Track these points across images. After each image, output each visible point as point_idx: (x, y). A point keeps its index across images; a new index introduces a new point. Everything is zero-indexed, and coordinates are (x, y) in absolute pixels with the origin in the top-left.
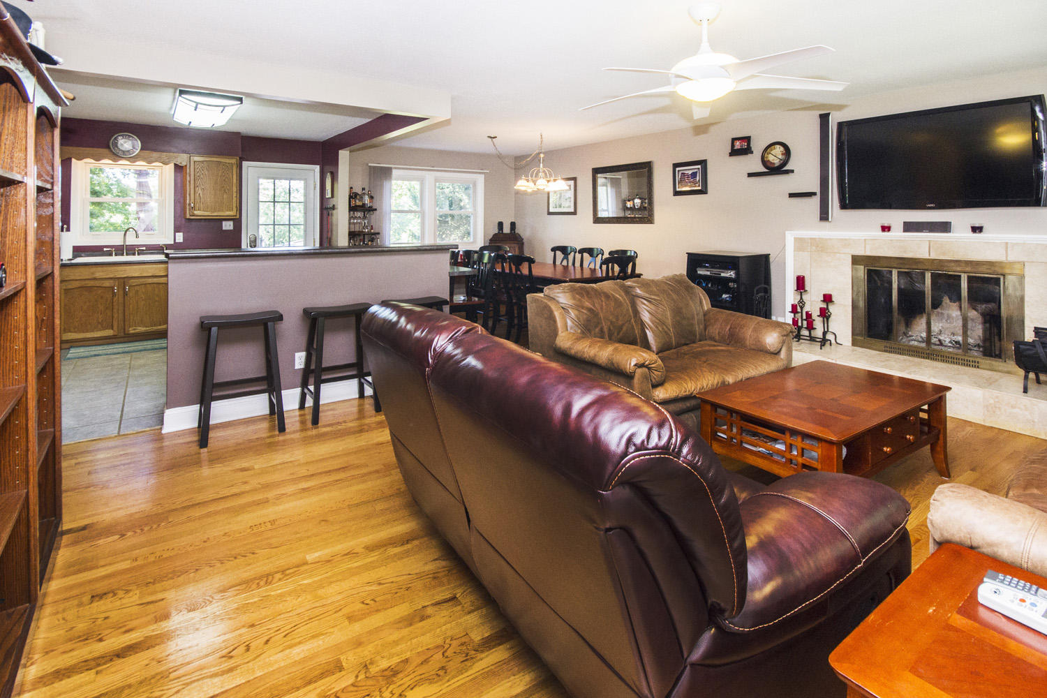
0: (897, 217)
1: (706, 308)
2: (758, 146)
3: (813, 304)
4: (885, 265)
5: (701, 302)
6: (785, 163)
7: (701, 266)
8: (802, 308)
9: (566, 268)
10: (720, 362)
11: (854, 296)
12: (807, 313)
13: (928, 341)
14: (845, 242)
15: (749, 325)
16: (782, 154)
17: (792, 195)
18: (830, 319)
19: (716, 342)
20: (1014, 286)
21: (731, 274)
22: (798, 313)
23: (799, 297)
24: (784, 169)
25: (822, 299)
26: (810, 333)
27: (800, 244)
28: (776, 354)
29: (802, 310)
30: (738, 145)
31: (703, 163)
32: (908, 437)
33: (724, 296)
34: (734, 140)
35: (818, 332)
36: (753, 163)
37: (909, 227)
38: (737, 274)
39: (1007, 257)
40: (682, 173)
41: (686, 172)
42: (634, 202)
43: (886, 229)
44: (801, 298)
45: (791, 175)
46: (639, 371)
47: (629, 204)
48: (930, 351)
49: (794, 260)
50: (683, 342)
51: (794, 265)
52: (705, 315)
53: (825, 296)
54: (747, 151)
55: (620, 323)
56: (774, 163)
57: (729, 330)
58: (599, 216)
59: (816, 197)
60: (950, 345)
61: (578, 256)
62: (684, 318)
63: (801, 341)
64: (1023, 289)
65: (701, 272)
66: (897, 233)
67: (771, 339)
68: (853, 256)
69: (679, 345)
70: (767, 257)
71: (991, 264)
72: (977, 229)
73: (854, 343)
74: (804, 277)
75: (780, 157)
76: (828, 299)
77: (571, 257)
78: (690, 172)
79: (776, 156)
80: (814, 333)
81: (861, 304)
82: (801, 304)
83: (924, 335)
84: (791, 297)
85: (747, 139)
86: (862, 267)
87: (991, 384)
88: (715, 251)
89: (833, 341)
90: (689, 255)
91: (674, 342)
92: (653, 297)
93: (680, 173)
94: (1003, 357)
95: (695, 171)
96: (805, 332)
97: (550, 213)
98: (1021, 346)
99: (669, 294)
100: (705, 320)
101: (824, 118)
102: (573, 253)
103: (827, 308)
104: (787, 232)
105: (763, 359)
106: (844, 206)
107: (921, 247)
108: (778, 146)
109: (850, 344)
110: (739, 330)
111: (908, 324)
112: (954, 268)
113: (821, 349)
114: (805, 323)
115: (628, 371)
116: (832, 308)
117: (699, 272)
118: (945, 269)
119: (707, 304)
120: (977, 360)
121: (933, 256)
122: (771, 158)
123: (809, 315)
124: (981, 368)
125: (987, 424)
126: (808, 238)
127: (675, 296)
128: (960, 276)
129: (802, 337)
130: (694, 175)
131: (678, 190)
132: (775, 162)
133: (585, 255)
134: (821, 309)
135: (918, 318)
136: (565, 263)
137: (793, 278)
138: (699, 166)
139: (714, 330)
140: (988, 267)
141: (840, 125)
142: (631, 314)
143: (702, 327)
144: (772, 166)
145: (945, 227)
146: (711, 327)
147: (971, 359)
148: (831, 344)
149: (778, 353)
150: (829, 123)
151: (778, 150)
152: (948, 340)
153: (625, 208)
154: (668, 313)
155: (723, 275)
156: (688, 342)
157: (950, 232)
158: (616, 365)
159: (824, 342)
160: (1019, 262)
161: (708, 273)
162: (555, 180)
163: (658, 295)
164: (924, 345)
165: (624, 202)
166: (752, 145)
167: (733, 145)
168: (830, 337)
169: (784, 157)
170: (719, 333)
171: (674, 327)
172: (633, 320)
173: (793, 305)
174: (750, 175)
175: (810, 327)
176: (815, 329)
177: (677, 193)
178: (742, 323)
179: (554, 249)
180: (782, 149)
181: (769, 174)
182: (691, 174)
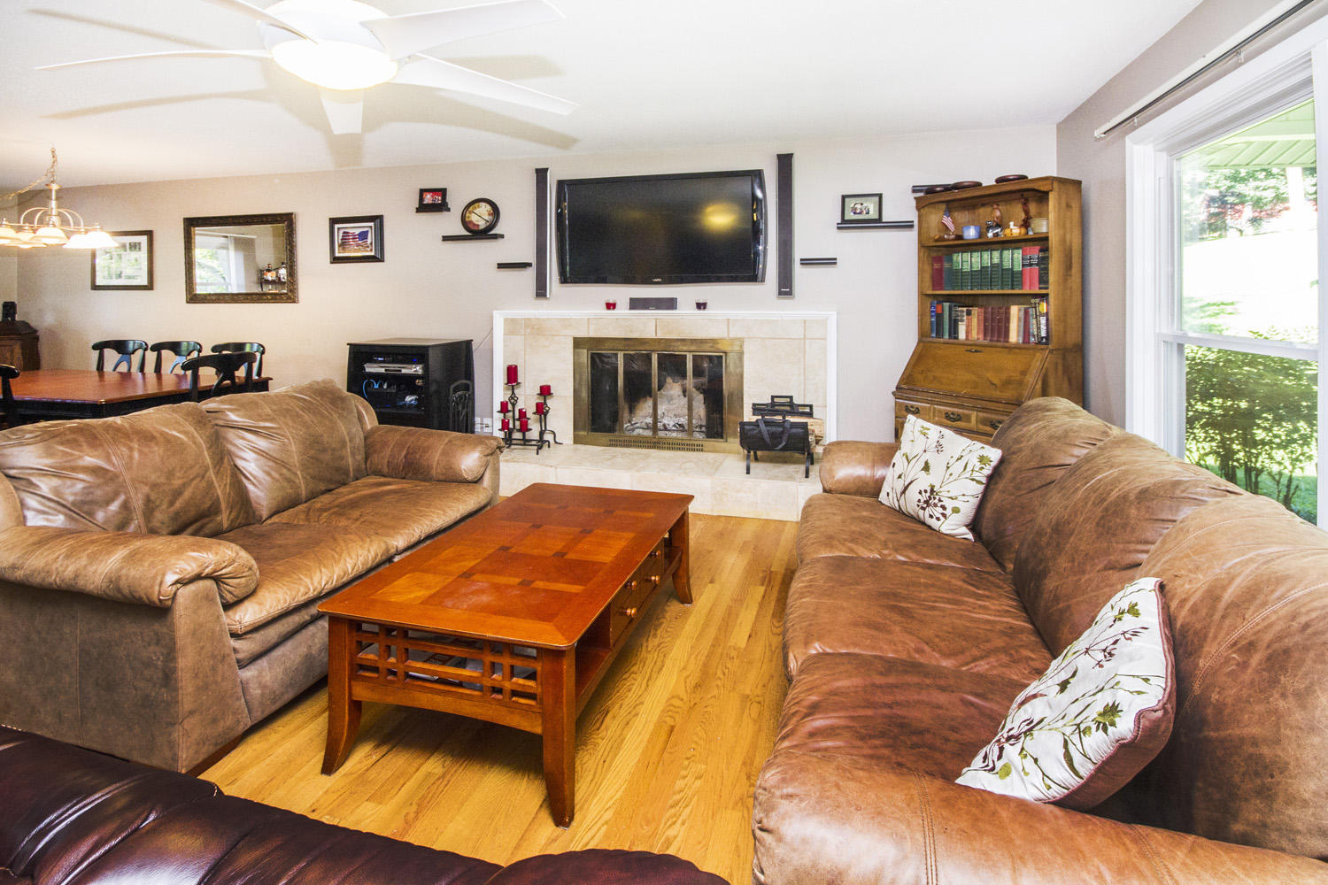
0: (623, 293)
1: (369, 427)
2: (457, 202)
3: (527, 400)
4: (611, 348)
5: (360, 418)
6: (492, 226)
7: (371, 361)
8: (514, 405)
9: (126, 376)
10: (386, 515)
11: (577, 387)
12: (520, 411)
13: (654, 427)
14: (566, 322)
15: (437, 445)
16: (489, 214)
17: (501, 266)
18: (548, 416)
19: (384, 476)
20: (735, 363)
21: (417, 369)
22: (508, 411)
23: (510, 392)
24: (492, 232)
25: (539, 392)
26: (524, 435)
27: (512, 326)
28: (476, 482)
29: (514, 408)
30: (428, 198)
31: (378, 220)
32: (653, 578)
33: (408, 399)
34: (422, 192)
35: (534, 434)
36: (450, 223)
37: (636, 304)
38: (426, 369)
39: (728, 333)
40: (344, 233)
41: (351, 231)
42: (277, 272)
43: (611, 306)
44: (513, 393)
45: (500, 241)
46: (185, 592)
47: (270, 276)
48: (655, 440)
49: (504, 346)
50: (322, 487)
51: (504, 351)
52: (366, 438)
53: (542, 388)
54: (441, 207)
55: (177, 483)
56: (478, 225)
57: (405, 457)
58: (198, 292)
59: (531, 268)
60: (674, 428)
61: (151, 357)
62: (325, 450)
63: (513, 447)
64: (742, 367)
65: (371, 368)
66: (623, 310)
67: (469, 461)
68: (575, 339)
69: (313, 496)
70: (468, 343)
71: (714, 341)
72: (701, 306)
73: (577, 440)
74: (516, 367)
75: (487, 217)
76: (545, 391)
77: (136, 358)
78: (357, 231)
79: (480, 217)
80: (529, 435)
81: (584, 394)
82: (512, 401)
83: (649, 420)
84: (500, 394)
85: (443, 192)
86: (585, 351)
87: (717, 469)
88: (390, 340)
89: (552, 441)
90: (352, 346)
91: (304, 492)
92: (262, 424)
93: (341, 232)
94: (724, 436)
95: (365, 229)
96: (517, 435)
97: (95, 287)
98: (746, 427)
99: (298, 416)
100: (366, 446)
101: (541, 174)
102: (140, 352)
103: (545, 403)
104: (495, 312)
105: (456, 496)
106: (564, 280)
107: (648, 325)
108: (483, 204)
109: (572, 442)
110: (421, 456)
111: (632, 410)
112: (680, 348)
113: (538, 454)
114: (518, 423)
115: (155, 598)
116: (550, 402)
117: (367, 370)
118: (671, 349)
119: (370, 420)
120: (701, 443)
121: (660, 336)
122: (474, 218)
123: (522, 414)
124: (706, 451)
125: (715, 514)
126: (522, 319)
127: (307, 417)
128: (686, 356)
129: (514, 442)
130: (363, 236)
131: (337, 255)
132: (479, 223)
133: (166, 353)
134: (537, 405)
135: (641, 403)
136: (123, 368)
137: (502, 367)
138: (372, 224)
139: (382, 459)
140: (710, 345)
141: (561, 184)
142: (208, 461)
143: (360, 457)
144: (475, 228)
145: (670, 304)
146: (375, 455)
147: (695, 443)
148: (549, 447)
149: (478, 481)
150: (546, 181)
151: (484, 209)
152: (672, 423)
153: (263, 282)
154: (293, 448)
155: (404, 371)
156: (333, 487)
157: (676, 308)
158: (126, 591)
159: (541, 443)
160: (739, 339)
161: (383, 370)
162: (87, 232)
163: (272, 420)
164: (648, 433)
165: (261, 272)
166: (448, 200)
167: (421, 199)
168: (548, 437)
169: (491, 218)
170: (388, 462)
171: (304, 467)
172: (211, 473)
173: (502, 403)
174: (446, 238)
175: (524, 428)
176: (531, 430)
177: (335, 260)
178: (426, 444)
179: (100, 347)
180: (489, 208)
181: (471, 239)
182: (359, 234)
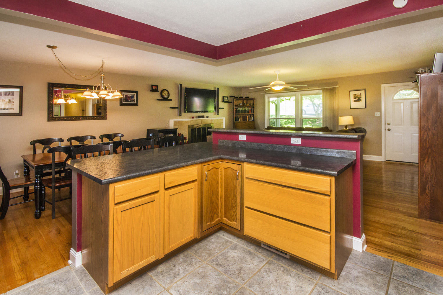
2: (160, 89)
4: (195, 127)
6: (168, 97)
11: (189, 137)
14: (186, 122)
17: (171, 108)
24: (168, 99)
30: (154, 88)
31: (137, 92)
34: (152, 86)
36: (158, 95)
37: (198, 117)
39: (212, 122)
40: (126, 95)
41: (128, 95)
43: (193, 118)
45: (170, 101)
54: (157, 91)
59: (178, 109)
68: (188, 126)
72: (207, 117)
75: (166, 95)
81: (190, 139)
85: (157, 86)
86: (190, 128)
95: (133, 95)
101: (181, 85)
104: (170, 120)
107: (200, 122)
108: (166, 91)
122: (163, 95)
130: (132, 97)
131: (123, 103)
138: (135, 93)
141: (185, 89)
144: (164, 97)
150: (182, 88)
157: (204, 118)
166: (158, 89)
167: (152, 88)
169: (168, 95)
174: (157, 100)
177: (122, 105)
180: (167, 92)
181: (163, 100)
182: (131, 96)
